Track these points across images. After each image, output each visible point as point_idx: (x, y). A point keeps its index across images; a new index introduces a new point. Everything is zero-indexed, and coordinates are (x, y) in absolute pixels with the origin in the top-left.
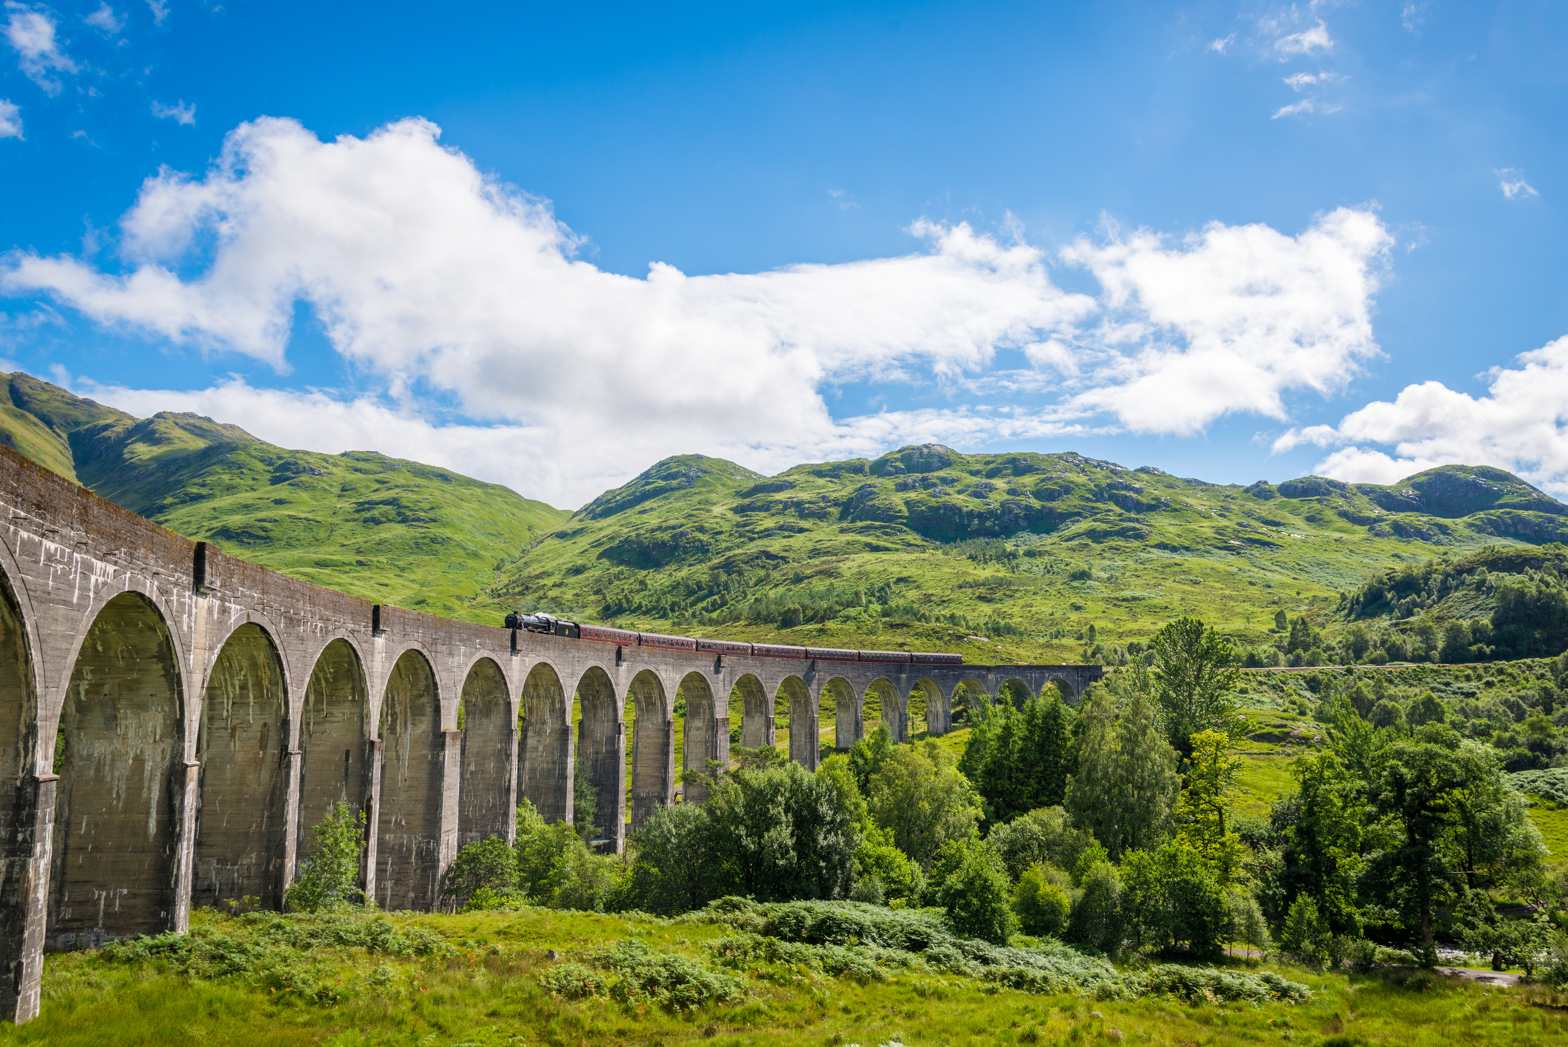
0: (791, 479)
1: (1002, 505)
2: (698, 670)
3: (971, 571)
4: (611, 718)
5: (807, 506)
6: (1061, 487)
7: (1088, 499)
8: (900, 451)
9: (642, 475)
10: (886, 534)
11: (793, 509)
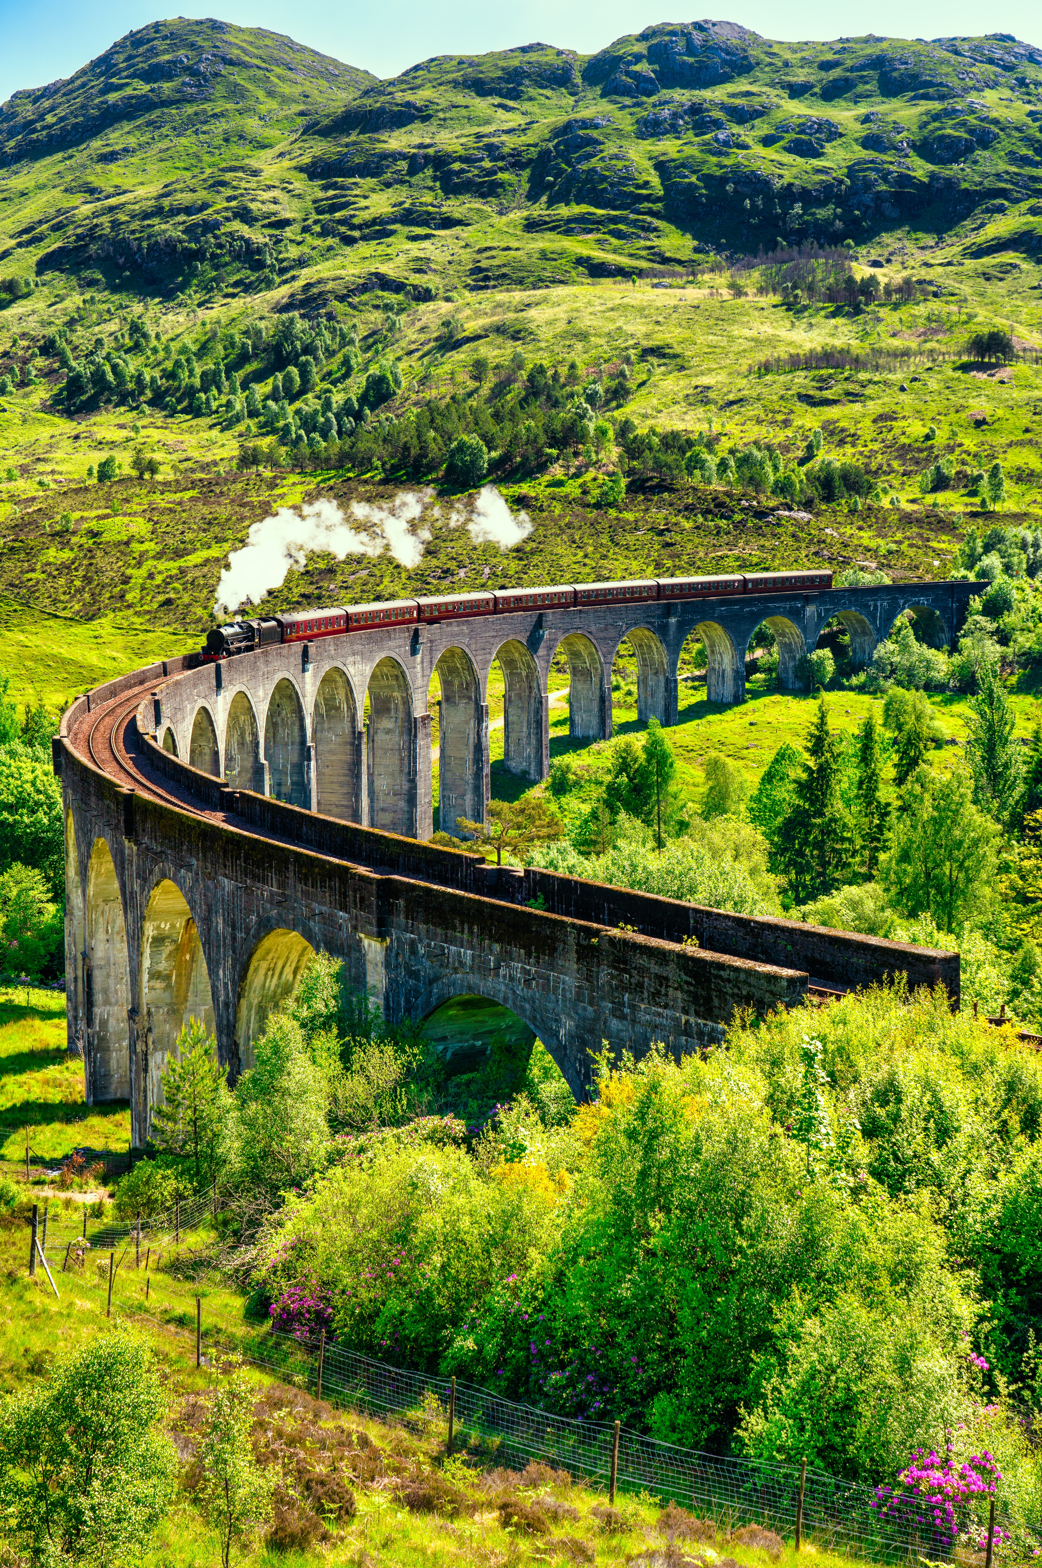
0: (419, 97)
1: (851, 171)
2: (393, 655)
3: (783, 333)
4: (297, 739)
5: (456, 166)
6: (971, 132)
7: (1025, 161)
8: (644, 37)
9: (95, 64)
10: (619, 235)
11: (429, 172)
